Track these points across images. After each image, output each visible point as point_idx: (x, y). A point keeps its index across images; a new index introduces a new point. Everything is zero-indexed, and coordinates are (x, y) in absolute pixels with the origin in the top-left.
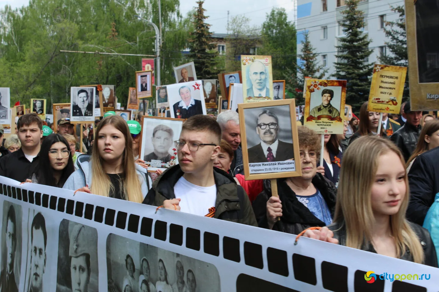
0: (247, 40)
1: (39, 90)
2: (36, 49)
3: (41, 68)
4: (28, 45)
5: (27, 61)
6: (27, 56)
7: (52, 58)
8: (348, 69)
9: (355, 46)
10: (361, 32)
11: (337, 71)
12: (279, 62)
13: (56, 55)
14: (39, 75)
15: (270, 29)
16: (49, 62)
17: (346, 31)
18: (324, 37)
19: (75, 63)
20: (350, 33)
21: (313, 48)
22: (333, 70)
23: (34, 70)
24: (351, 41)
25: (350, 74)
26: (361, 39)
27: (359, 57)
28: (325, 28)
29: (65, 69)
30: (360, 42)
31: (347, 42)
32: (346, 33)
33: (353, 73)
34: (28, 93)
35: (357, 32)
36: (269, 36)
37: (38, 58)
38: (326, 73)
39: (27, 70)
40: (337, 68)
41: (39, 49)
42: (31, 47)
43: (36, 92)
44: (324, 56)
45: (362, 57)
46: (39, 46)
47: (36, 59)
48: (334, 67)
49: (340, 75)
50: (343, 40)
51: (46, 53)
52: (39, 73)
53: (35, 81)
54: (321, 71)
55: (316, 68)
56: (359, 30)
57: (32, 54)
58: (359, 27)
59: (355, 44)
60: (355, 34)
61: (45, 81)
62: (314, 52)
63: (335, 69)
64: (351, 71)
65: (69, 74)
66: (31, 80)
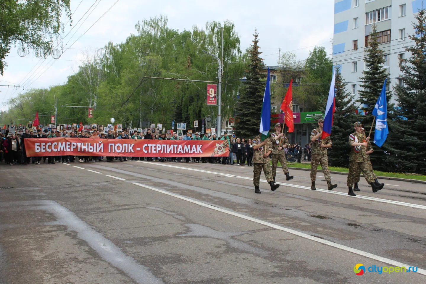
0: (293, 72)
1: (131, 107)
2: (130, 76)
3: (133, 90)
4: (124, 73)
5: (123, 84)
6: (123, 81)
7: (142, 82)
8: (370, 96)
9: (376, 78)
10: (381, 67)
11: (361, 98)
12: (318, 90)
13: (145, 81)
14: (131, 95)
15: (312, 63)
16: (139, 86)
17: (369, 66)
18: (354, 71)
19: (159, 87)
20: (372, 67)
21: (343, 79)
22: (358, 97)
23: (128, 91)
24: (373, 74)
25: (371, 100)
26: (381, 73)
27: (378, 87)
28: (355, 63)
29: (151, 91)
30: (380, 75)
31: (370, 75)
32: (369, 67)
33: (374, 99)
34: (122, 109)
35: (378, 66)
36: (311, 69)
37: (131, 82)
38: (352, 99)
39: (123, 92)
40: (361, 95)
41: (132, 75)
42: (126, 74)
43: (129, 108)
44: (354, 86)
45: (381, 87)
46: (132, 73)
47: (129, 83)
48: (359, 94)
49: (364, 101)
50: (366, 73)
51: (137, 78)
52: (131, 94)
53: (128, 100)
54: (349, 97)
55: (344, 94)
56: (379, 65)
57: (127, 79)
58: (380, 63)
59: (376, 76)
60: (377, 68)
61: (135, 100)
62: (343, 81)
63: (360, 96)
64: (372, 98)
65: (154, 95)
66: (125, 99)
